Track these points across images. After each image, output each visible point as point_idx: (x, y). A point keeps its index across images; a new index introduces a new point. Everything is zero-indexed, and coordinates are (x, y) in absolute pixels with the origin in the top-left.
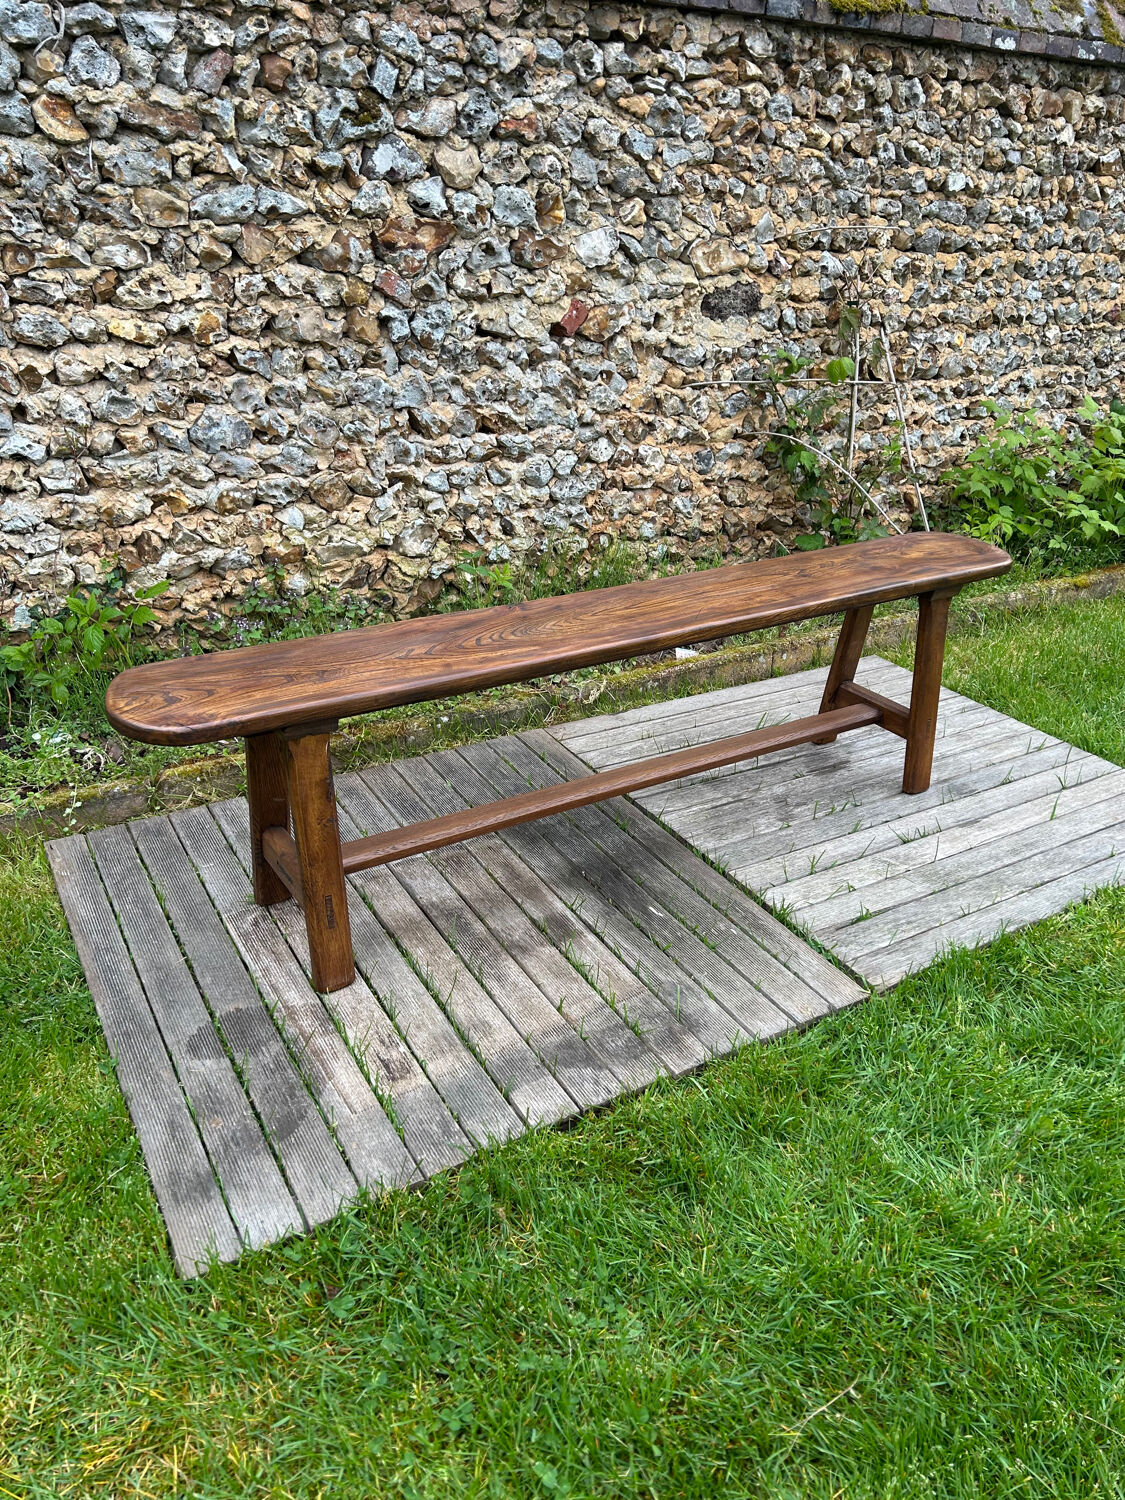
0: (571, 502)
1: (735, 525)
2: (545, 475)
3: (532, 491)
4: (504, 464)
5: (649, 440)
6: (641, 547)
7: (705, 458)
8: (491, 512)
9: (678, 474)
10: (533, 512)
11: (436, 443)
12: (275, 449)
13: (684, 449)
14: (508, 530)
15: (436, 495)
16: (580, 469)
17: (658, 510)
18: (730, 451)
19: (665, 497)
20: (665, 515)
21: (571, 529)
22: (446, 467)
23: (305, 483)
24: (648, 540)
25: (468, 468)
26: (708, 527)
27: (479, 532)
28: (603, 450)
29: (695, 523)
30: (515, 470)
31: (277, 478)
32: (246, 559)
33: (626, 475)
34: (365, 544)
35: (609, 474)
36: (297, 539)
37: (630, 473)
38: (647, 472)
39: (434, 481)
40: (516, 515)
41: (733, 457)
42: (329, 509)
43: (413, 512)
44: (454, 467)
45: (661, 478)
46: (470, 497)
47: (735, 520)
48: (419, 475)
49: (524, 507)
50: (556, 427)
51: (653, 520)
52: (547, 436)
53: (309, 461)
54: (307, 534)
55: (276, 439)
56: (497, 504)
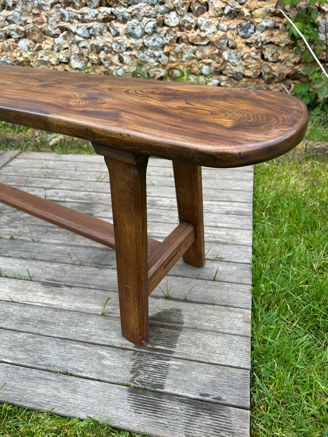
0: (156, 48)
1: (268, 74)
2: (138, 32)
3: (132, 40)
4: (116, 25)
5: (206, 14)
6: (202, 79)
7: (245, 27)
8: (110, 50)
9: (225, 37)
10: (134, 52)
11: (79, 11)
12: (10, 13)
13: (232, 21)
14: (121, 60)
15: (81, 39)
16: (159, 29)
17: (213, 59)
18: (264, 24)
19: (217, 51)
20: (218, 63)
21: (156, 64)
22: (85, 24)
23: (22, 29)
24: (206, 76)
25: (97, 25)
26: (248, 73)
27: (105, 60)
28: (173, 19)
29: (239, 69)
30: (121, 28)
31: (13, 26)
32: (9, 62)
33: (189, 35)
34: (53, 61)
35: (179, 34)
36: (25, 55)
37: (192, 34)
38: (203, 34)
39: (80, 31)
40: (125, 53)
41: (267, 28)
42: (35, 42)
43: (75, 47)
44: (89, 25)
45: (213, 38)
46: (99, 41)
47: (268, 70)
48: (73, 28)
49: (128, 49)
50: (143, 4)
51: (209, 64)
52: (137, 9)
53: (23, 19)
54: (30, 53)
55: (9, 9)
56: (114, 46)
